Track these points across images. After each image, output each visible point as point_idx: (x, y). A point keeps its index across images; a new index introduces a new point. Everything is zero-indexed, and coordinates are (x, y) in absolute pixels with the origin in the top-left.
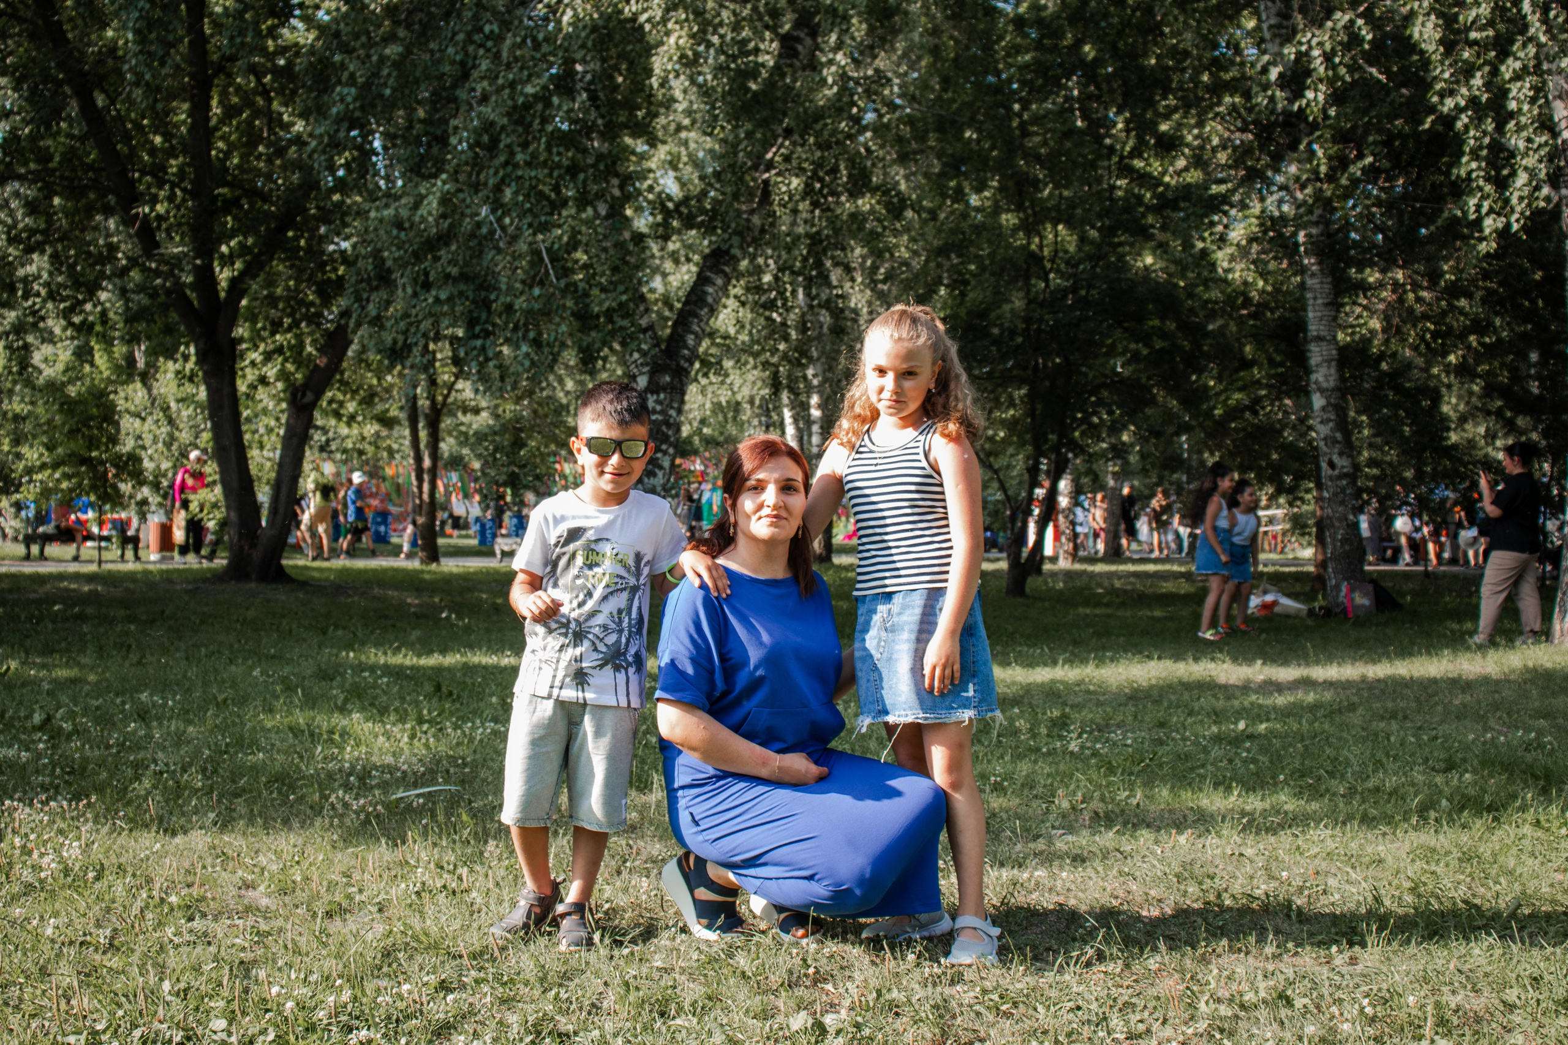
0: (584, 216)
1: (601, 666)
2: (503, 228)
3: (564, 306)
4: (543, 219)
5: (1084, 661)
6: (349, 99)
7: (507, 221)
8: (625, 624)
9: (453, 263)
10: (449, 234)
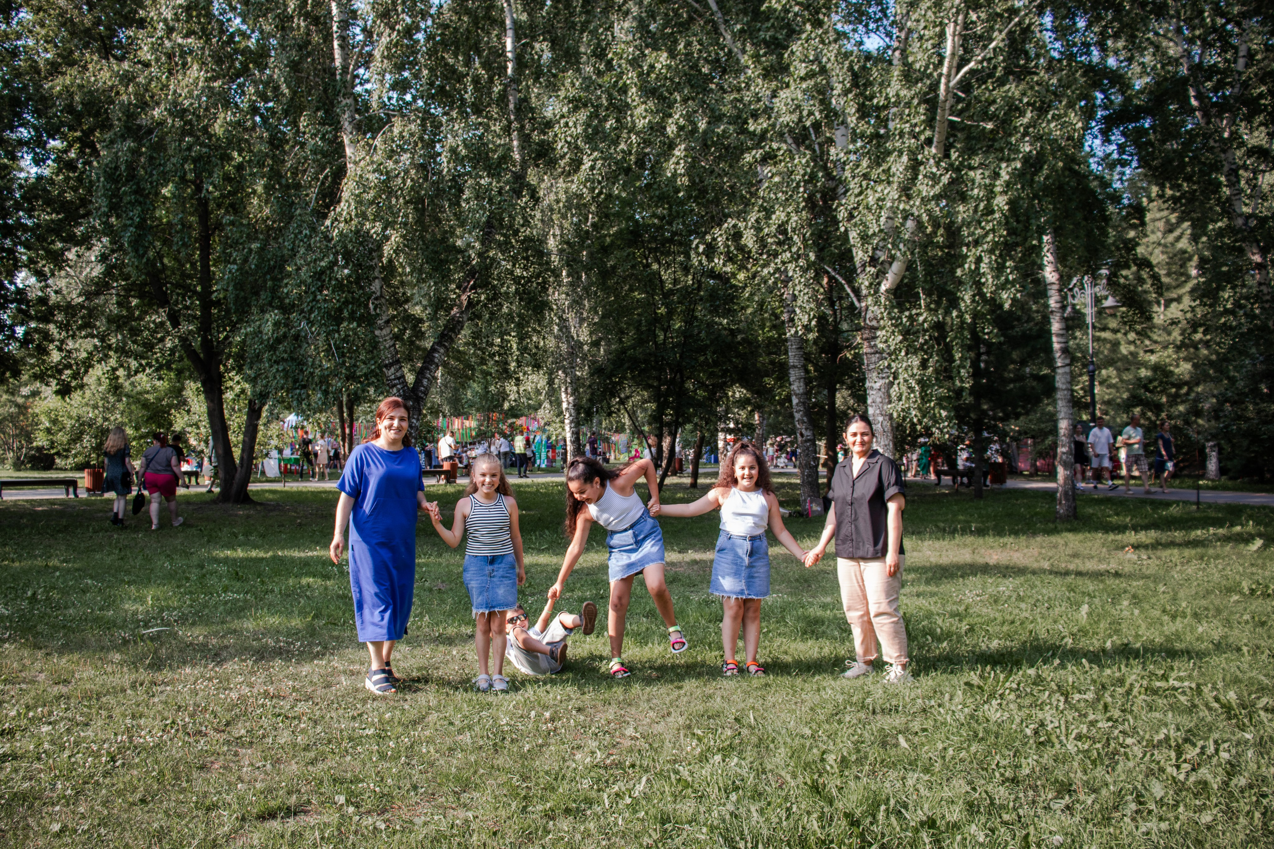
2: (312, 333)
3: (341, 372)
4: (331, 328)
7: (314, 329)
9: (285, 351)
10: (285, 336)
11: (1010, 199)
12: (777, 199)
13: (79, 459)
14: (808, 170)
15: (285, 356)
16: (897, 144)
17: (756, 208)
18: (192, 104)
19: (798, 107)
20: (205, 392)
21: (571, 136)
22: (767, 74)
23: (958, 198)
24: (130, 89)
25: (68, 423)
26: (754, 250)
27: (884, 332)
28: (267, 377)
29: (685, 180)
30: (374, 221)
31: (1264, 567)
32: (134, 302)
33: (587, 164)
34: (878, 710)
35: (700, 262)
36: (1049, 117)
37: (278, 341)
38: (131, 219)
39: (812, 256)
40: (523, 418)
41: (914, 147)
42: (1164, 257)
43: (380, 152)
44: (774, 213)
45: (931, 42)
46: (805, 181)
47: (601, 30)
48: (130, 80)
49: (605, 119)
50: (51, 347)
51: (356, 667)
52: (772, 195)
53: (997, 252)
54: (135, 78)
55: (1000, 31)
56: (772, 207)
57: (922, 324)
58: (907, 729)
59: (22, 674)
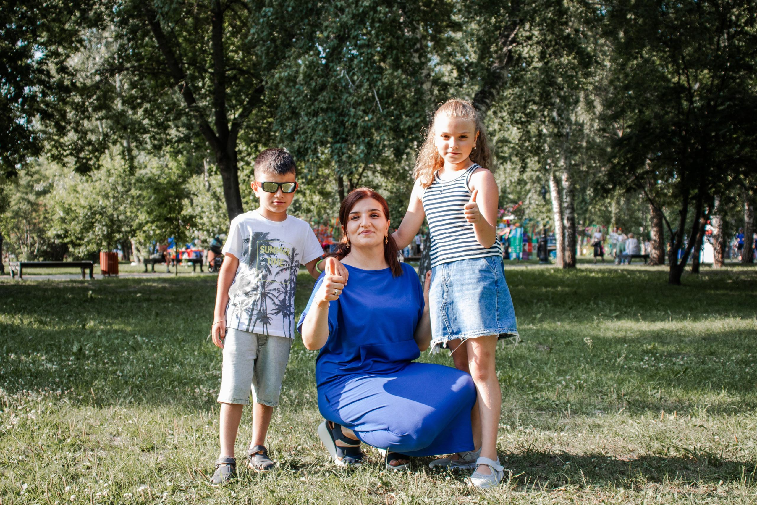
0: (396, 74)
1: (277, 313)
2: (353, 82)
3: (385, 124)
4: (375, 76)
5: (685, 317)
6: (269, 14)
7: (355, 78)
8: (288, 289)
9: (325, 101)
15: (325, 106)
25: (81, 212)
28: (305, 132)
50: (69, 128)
59: (92, 438)
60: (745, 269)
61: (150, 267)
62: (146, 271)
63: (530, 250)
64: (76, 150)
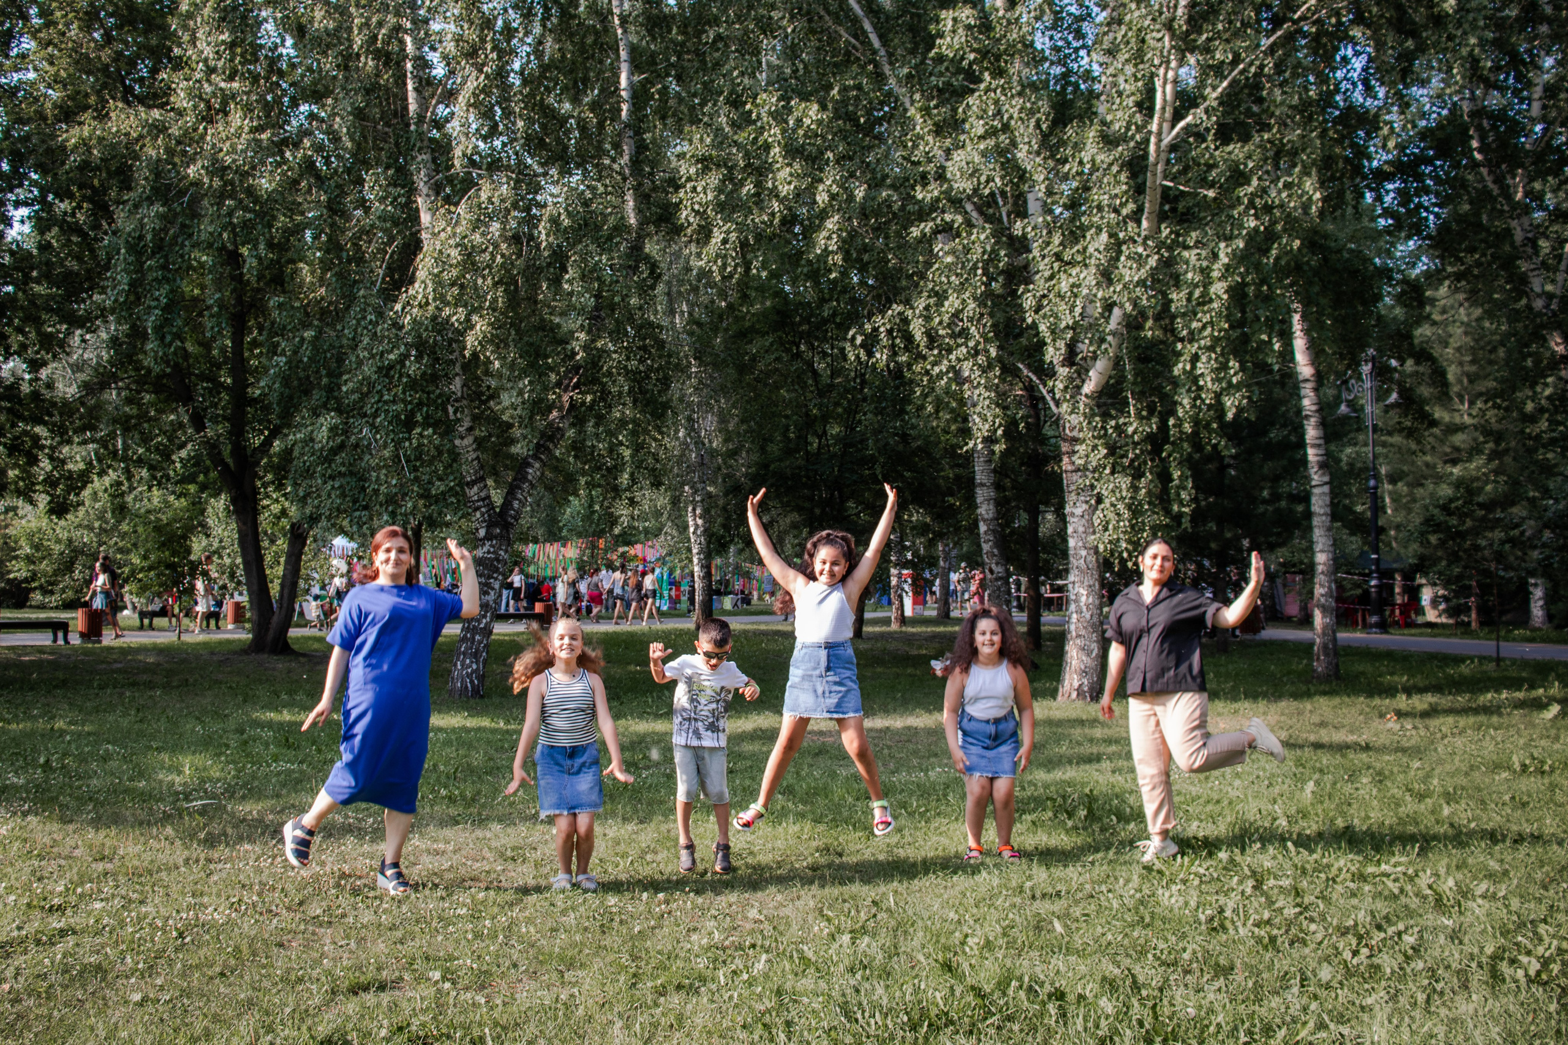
0: (426, 433)
2: (376, 442)
3: (413, 490)
4: (401, 435)
7: (379, 437)
9: (343, 464)
10: (342, 446)
11: (1230, 287)
12: (949, 283)
13: (70, 594)
14: (988, 248)
15: (343, 469)
16: (1095, 219)
17: (925, 294)
18: (234, 161)
19: (976, 171)
20: (236, 512)
21: (700, 204)
22: (939, 130)
23: (1172, 283)
24: (160, 142)
25: (56, 549)
26: (922, 344)
27: (1084, 447)
28: (319, 496)
29: (838, 258)
30: (456, 306)
31: (1557, 738)
32: (147, 397)
33: (717, 237)
34: (1038, 894)
35: (858, 357)
36: (1280, 185)
37: (335, 451)
38: (157, 299)
39: (993, 352)
40: (639, 546)
41: (1113, 222)
42: (1468, 339)
43: (464, 223)
44: (947, 298)
45: (1132, 98)
46: (983, 261)
47: (735, 73)
48: (160, 131)
49: (741, 183)
50: (41, 455)
51: (441, 846)
52: (944, 279)
53: (1218, 350)
54: (167, 129)
55: (1214, 88)
56: (945, 291)
57: (1132, 436)
58: (1067, 915)
59: (55, 850)
60: (941, 629)
61: (146, 621)
62: (141, 628)
63: (678, 597)
64: (51, 482)
